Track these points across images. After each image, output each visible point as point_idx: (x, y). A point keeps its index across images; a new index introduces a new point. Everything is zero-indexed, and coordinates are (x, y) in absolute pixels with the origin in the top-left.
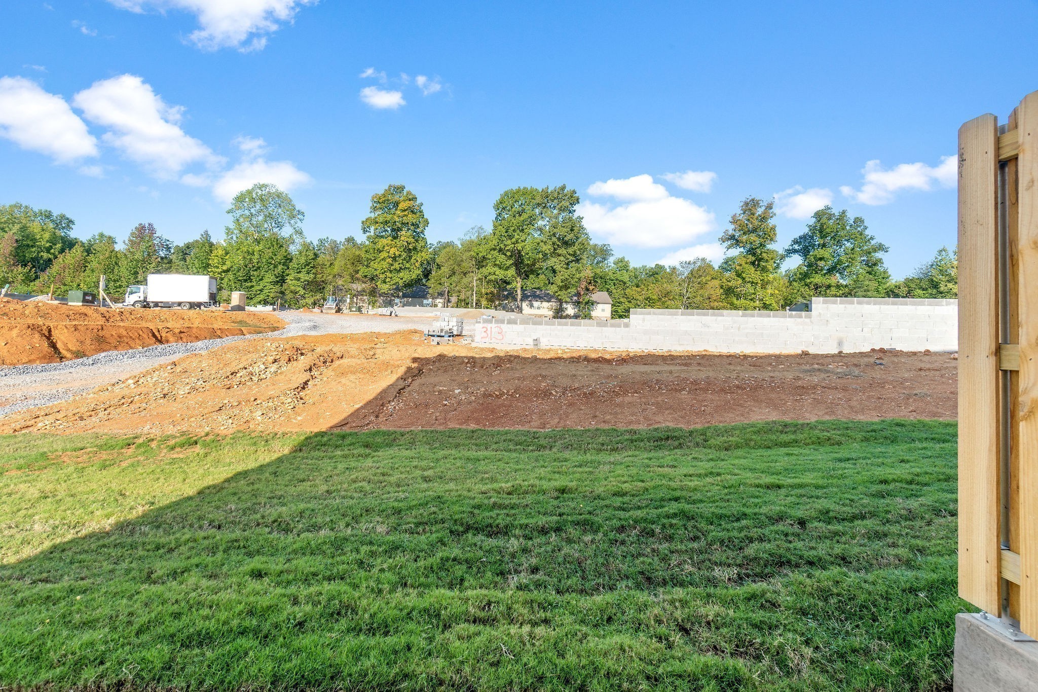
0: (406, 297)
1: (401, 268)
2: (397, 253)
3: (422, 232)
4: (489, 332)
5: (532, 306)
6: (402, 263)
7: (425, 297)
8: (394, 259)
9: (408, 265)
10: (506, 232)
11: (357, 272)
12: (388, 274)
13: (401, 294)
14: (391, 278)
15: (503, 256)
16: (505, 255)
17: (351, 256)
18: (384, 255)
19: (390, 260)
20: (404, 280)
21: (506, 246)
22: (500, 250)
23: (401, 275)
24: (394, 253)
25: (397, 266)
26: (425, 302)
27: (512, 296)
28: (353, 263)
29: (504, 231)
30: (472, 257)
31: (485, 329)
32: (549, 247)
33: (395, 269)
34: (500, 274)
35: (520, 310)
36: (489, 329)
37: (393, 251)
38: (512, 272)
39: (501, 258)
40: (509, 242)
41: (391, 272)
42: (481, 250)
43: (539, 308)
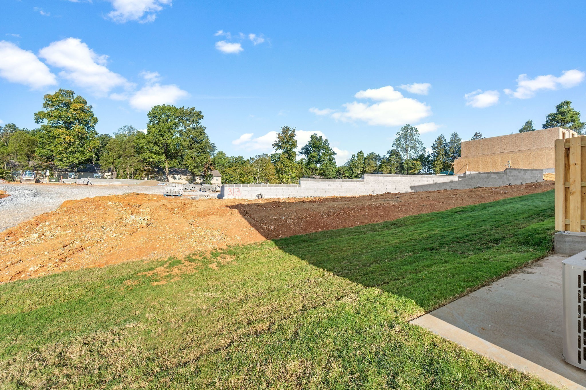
0: (80, 172)
1: (76, 151)
2: (72, 140)
3: (93, 127)
5: (174, 178)
6: (77, 148)
7: (95, 172)
8: (69, 144)
9: (81, 149)
10: (159, 132)
11: (33, 152)
12: (64, 155)
13: (76, 169)
14: (68, 158)
15: (157, 147)
16: (159, 146)
17: (26, 140)
18: (58, 141)
19: (66, 145)
20: (79, 159)
21: (159, 140)
22: (155, 143)
23: (77, 156)
24: (70, 141)
25: (72, 149)
26: (95, 175)
27: (161, 171)
28: (28, 145)
29: (158, 131)
30: (133, 146)
32: (187, 143)
33: (71, 152)
34: (156, 158)
35: (168, 181)
37: (68, 138)
38: (163, 157)
39: (156, 148)
40: (161, 138)
41: (67, 153)
42: (141, 142)
43: (179, 179)
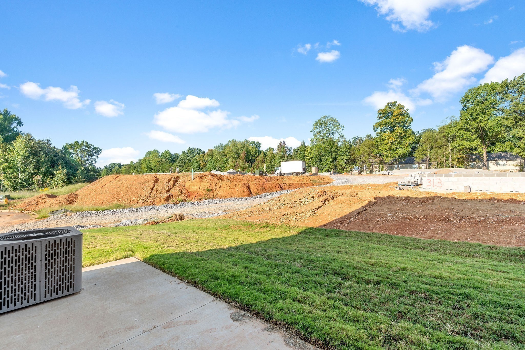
0: (402, 164)
1: (396, 148)
2: (394, 140)
3: (409, 126)
4: (432, 182)
5: (498, 164)
6: (397, 145)
7: (413, 163)
8: (392, 143)
9: (401, 146)
10: (471, 116)
11: (372, 152)
12: (389, 152)
13: (397, 162)
14: (391, 154)
15: (469, 133)
16: (471, 132)
17: (368, 145)
18: (386, 142)
19: (390, 144)
20: (399, 154)
21: (471, 125)
22: (467, 129)
23: (397, 151)
24: (392, 140)
25: (394, 147)
26: (414, 166)
27: (479, 158)
28: (369, 148)
29: (469, 116)
30: (444, 137)
31: (429, 181)
32: (511, 121)
33: (393, 149)
34: (467, 145)
35: (488, 168)
36: (432, 181)
37: (391, 139)
38: (478, 142)
39: (468, 134)
40: (474, 123)
41: (391, 150)
42: (451, 131)
43: (504, 165)
